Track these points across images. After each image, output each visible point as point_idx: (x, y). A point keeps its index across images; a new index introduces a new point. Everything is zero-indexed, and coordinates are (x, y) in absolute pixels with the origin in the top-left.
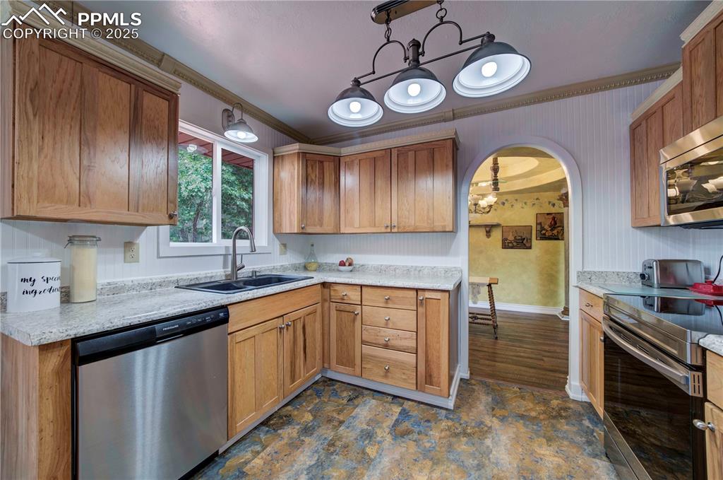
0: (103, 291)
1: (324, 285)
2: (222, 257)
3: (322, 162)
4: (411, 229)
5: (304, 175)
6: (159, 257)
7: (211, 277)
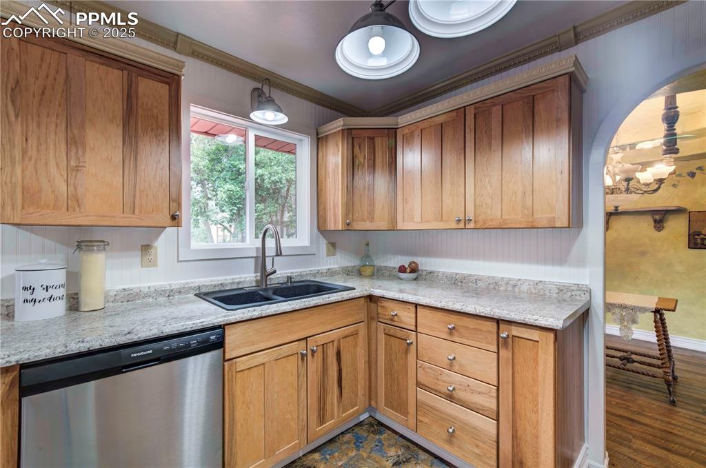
0: (117, 298)
1: (371, 298)
2: (253, 259)
3: (372, 139)
4: (495, 224)
5: (350, 157)
6: (179, 261)
7: (239, 283)
